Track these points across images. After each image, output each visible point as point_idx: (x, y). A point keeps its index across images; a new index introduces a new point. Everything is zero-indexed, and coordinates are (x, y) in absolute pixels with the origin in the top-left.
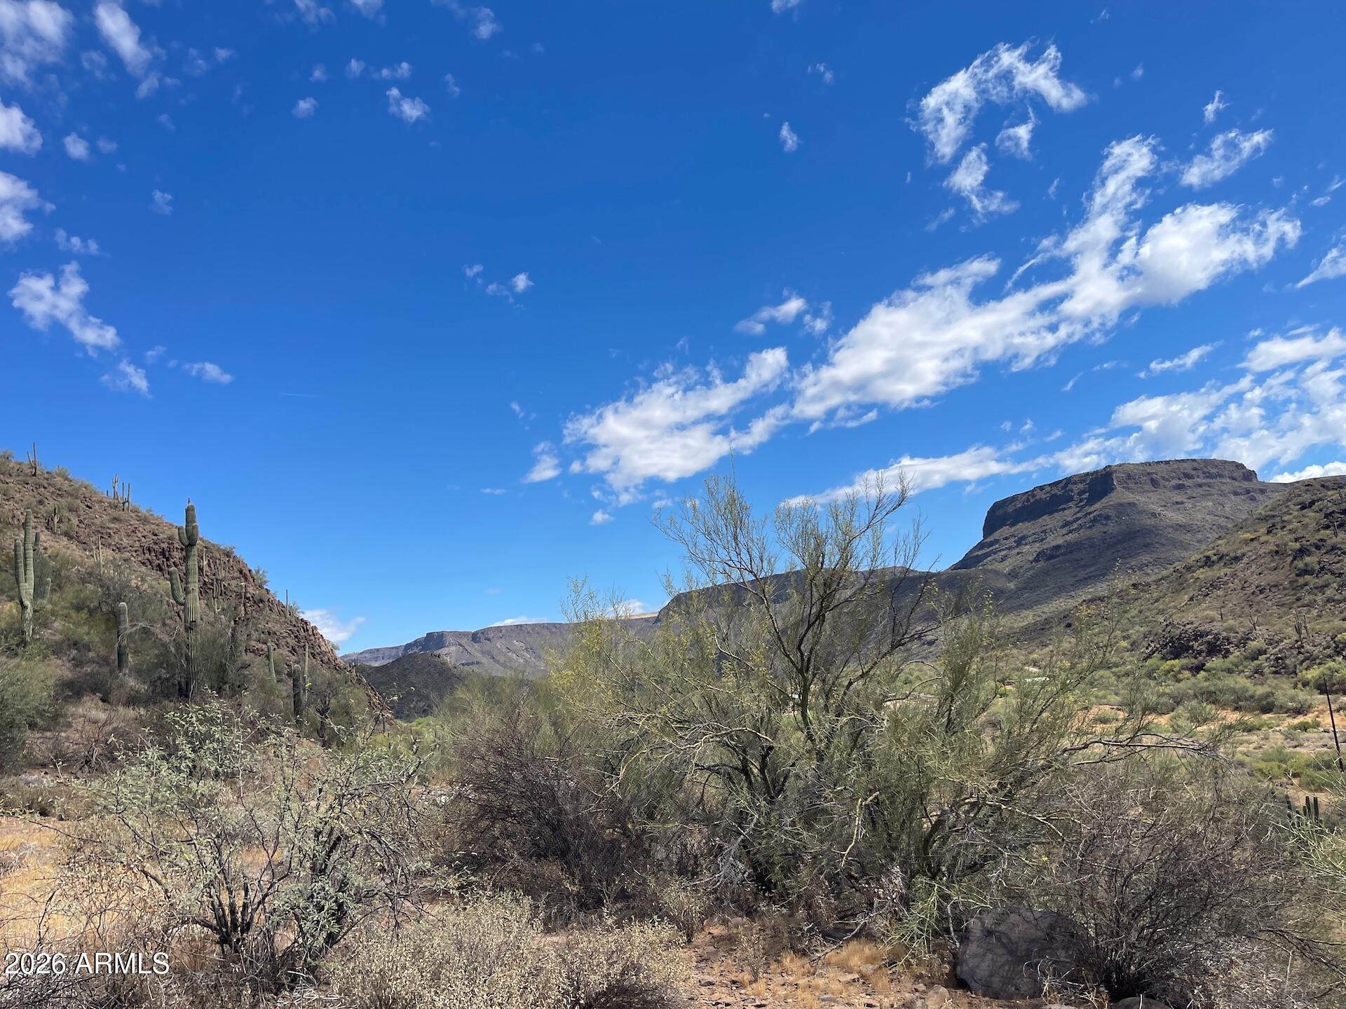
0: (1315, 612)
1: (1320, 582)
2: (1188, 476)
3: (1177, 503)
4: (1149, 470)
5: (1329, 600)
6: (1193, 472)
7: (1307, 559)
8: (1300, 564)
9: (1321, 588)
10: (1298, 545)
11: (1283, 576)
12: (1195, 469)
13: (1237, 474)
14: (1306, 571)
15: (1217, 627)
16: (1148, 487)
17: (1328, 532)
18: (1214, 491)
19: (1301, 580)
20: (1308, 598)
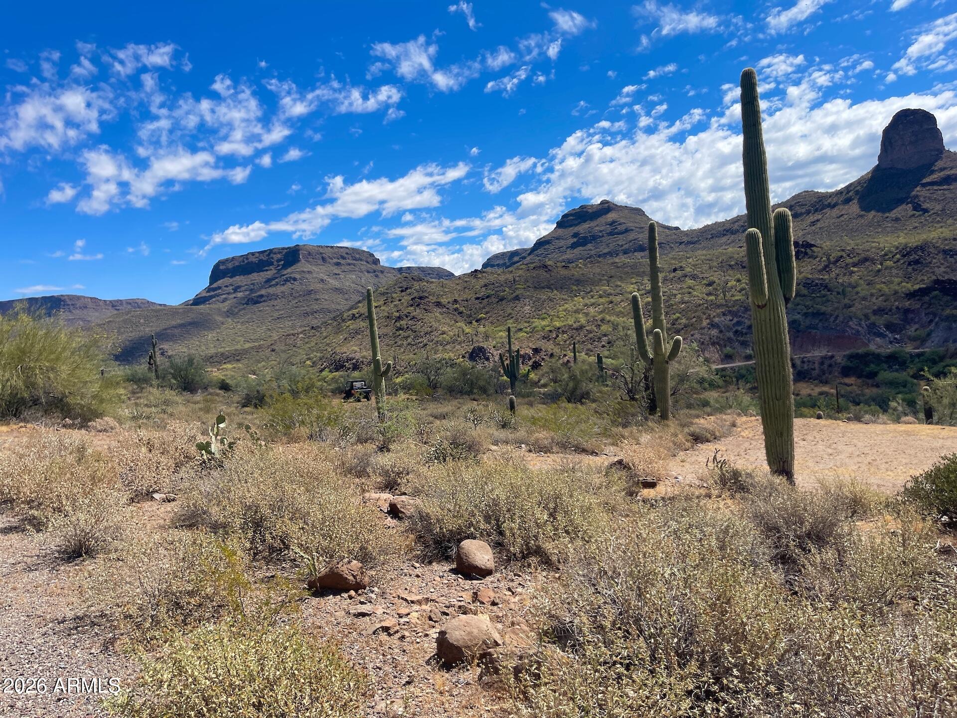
0: (402, 350)
1: (406, 334)
2: (344, 258)
3: (336, 274)
4: (321, 250)
5: (409, 344)
6: (346, 256)
7: (402, 322)
8: (398, 324)
9: (407, 338)
10: (397, 314)
11: (389, 330)
12: (347, 254)
13: (370, 260)
14: (400, 329)
15: (358, 356)
16: (320, 262)
17: (412, 308)
18: (357, 269)
19: (398, 333)
20: (400, 343)
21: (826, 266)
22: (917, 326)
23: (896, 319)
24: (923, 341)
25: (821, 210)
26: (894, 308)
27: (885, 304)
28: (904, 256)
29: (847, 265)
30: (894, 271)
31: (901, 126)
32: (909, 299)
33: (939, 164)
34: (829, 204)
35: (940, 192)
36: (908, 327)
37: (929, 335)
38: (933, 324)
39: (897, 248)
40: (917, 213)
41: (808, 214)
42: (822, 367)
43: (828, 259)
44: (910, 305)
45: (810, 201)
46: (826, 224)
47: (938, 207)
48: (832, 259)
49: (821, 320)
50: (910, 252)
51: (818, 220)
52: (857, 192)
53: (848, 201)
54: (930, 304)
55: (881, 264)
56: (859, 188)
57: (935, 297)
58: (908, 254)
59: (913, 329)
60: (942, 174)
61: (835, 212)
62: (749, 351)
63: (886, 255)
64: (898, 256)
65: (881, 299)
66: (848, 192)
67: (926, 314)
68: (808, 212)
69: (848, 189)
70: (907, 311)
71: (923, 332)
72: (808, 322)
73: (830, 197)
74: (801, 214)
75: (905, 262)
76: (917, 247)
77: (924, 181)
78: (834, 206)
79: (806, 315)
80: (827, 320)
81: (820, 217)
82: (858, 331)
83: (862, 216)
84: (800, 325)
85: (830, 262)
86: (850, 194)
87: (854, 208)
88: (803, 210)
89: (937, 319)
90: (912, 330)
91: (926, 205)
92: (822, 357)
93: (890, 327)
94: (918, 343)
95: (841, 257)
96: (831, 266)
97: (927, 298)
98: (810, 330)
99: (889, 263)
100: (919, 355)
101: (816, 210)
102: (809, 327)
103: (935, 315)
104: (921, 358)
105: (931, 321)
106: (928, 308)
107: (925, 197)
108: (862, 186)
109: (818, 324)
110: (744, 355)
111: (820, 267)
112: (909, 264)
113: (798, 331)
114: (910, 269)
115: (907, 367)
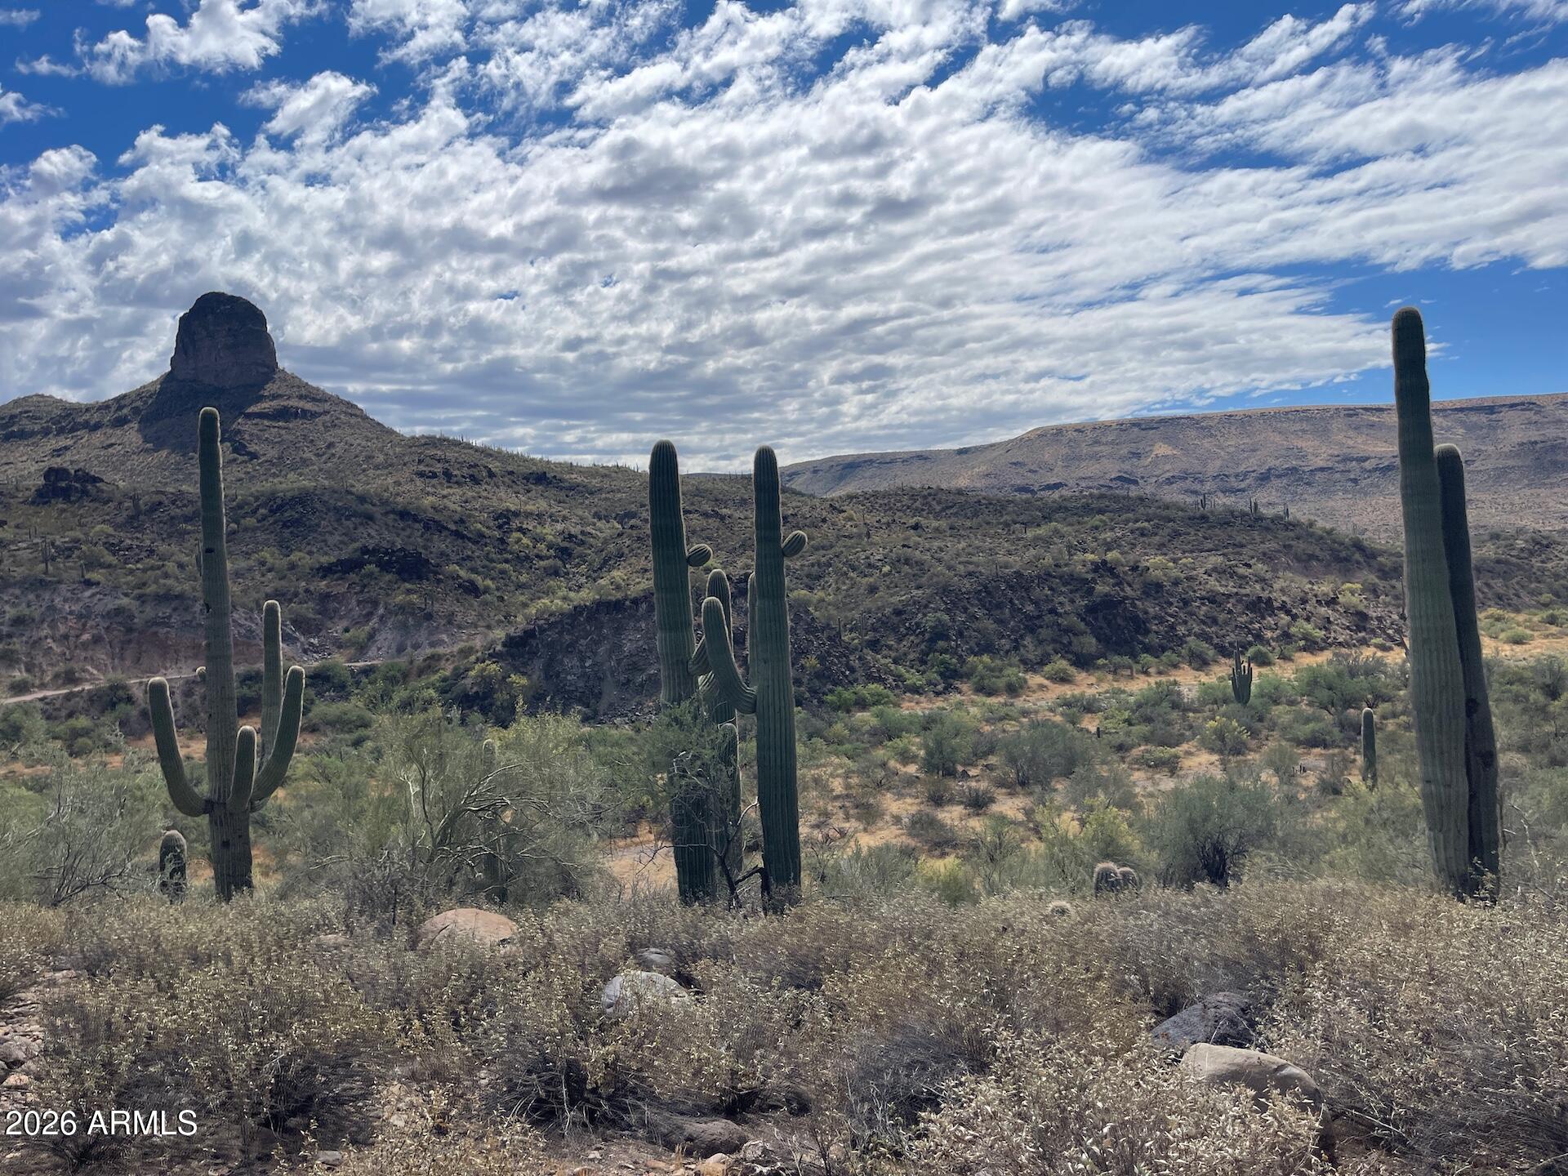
21: (132, 518)
22: (345, 623)
23: (308, 610)
24: (362, 649)
25: (73, 430)
26: (301, 590)
27: (283, 583)
28: (273, 512)
29: (172, 518)
30: (259, 535)
31: (210, 317)
32: (324, 577)
33: (270, 388)
34: (87, 422)
35: (274, 429)
36: (329, 624)
37: (371, 636)
38: (375, 620)
39: (257, 499)
40: (241, 458)
41: (47, 434)
42: (190, 700)
43: (136, 506)
44: (328, 586)
45: (48, 413)
46: (83, 456)
47: (272, 453)
48: (143, 508)
49: (175, 609)
50: (282, 506)
51: (66, 448)
52: (136, 411)
53: (120, 422)
54: (365, 586)
55: (238, 523)
56: (139, 403)
57: (370, 575)
58: (280, 508)
59: (340, 628)
60: (274, 403)
61: (98, 437)
62: (19, 674)
63: (240, 507)
64: (262, 511)
65: (270, 576)
66: (120, 408)
67: (359, 603)
68: (46, 432)
69: (120, 401)
70: (325, 597)
71: (360, 633)
72: (150, 611)
73: (87, 410)
74: (32, 434)
75: (275, 522)
76: (293, 498)
77: (250, 410)
78: (97, 427)
79: (142, 599)
80: (186, 609)
81: (69, 442)
82: (250, 631)
83: (147, 451)
84: (132, 617)
85: (139, 513)
86: (125, 411)
87: (131, 436)
88: (37, 428)
89: (381, 611)
90: (337, 629)
91: (252, 448)
92: (188, 682)
93: (300, 623)
94: (352, 651)
95: (160, 503)
96: (142, 517)
97: (353, 576)
98: (154, 629)
99: (250, 521)
100: (367, 671)
101: (61, 431)
102: (154, 622)
103: (375, 604)
104: (372, 676)
105: (369, 616)
106: (362, 592)
107: (251, 435)
108: (145, 403)
109: (169, 617)
110: (9, 681)
111: (119, 520)
112: (285, 526)
113: (130, 630)
114: (287, 533)
115: (349, 694)
